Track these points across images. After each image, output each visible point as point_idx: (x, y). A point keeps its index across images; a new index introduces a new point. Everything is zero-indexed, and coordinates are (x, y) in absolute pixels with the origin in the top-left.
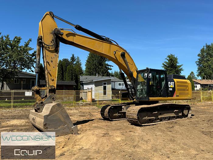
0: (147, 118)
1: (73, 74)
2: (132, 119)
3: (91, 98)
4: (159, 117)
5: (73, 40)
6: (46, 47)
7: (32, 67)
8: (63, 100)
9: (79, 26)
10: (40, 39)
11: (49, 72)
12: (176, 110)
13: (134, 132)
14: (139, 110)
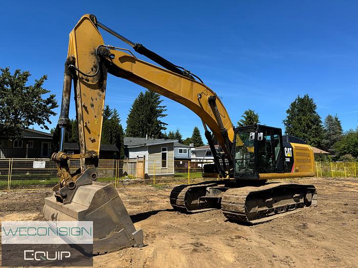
0: (257, 209)
2: (234, 212)
3: (142, 172)
4: (275, 206)
6: (83, 79)
7: (46, 122)
9: (141, 45)
10: (71, 62)
11: (86, 126)
12: (296, 195)
13: (247, 239)
14: (248, 196)
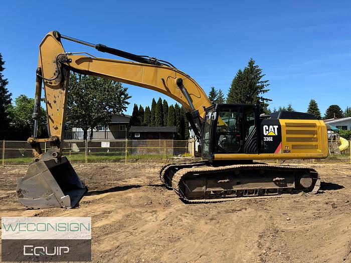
0: (204, 189)
1: (177, 117)
4: (235, 188)
5: (89, 68)
6: (47, 82)
8: (158, 152)
11: (50, 118)
